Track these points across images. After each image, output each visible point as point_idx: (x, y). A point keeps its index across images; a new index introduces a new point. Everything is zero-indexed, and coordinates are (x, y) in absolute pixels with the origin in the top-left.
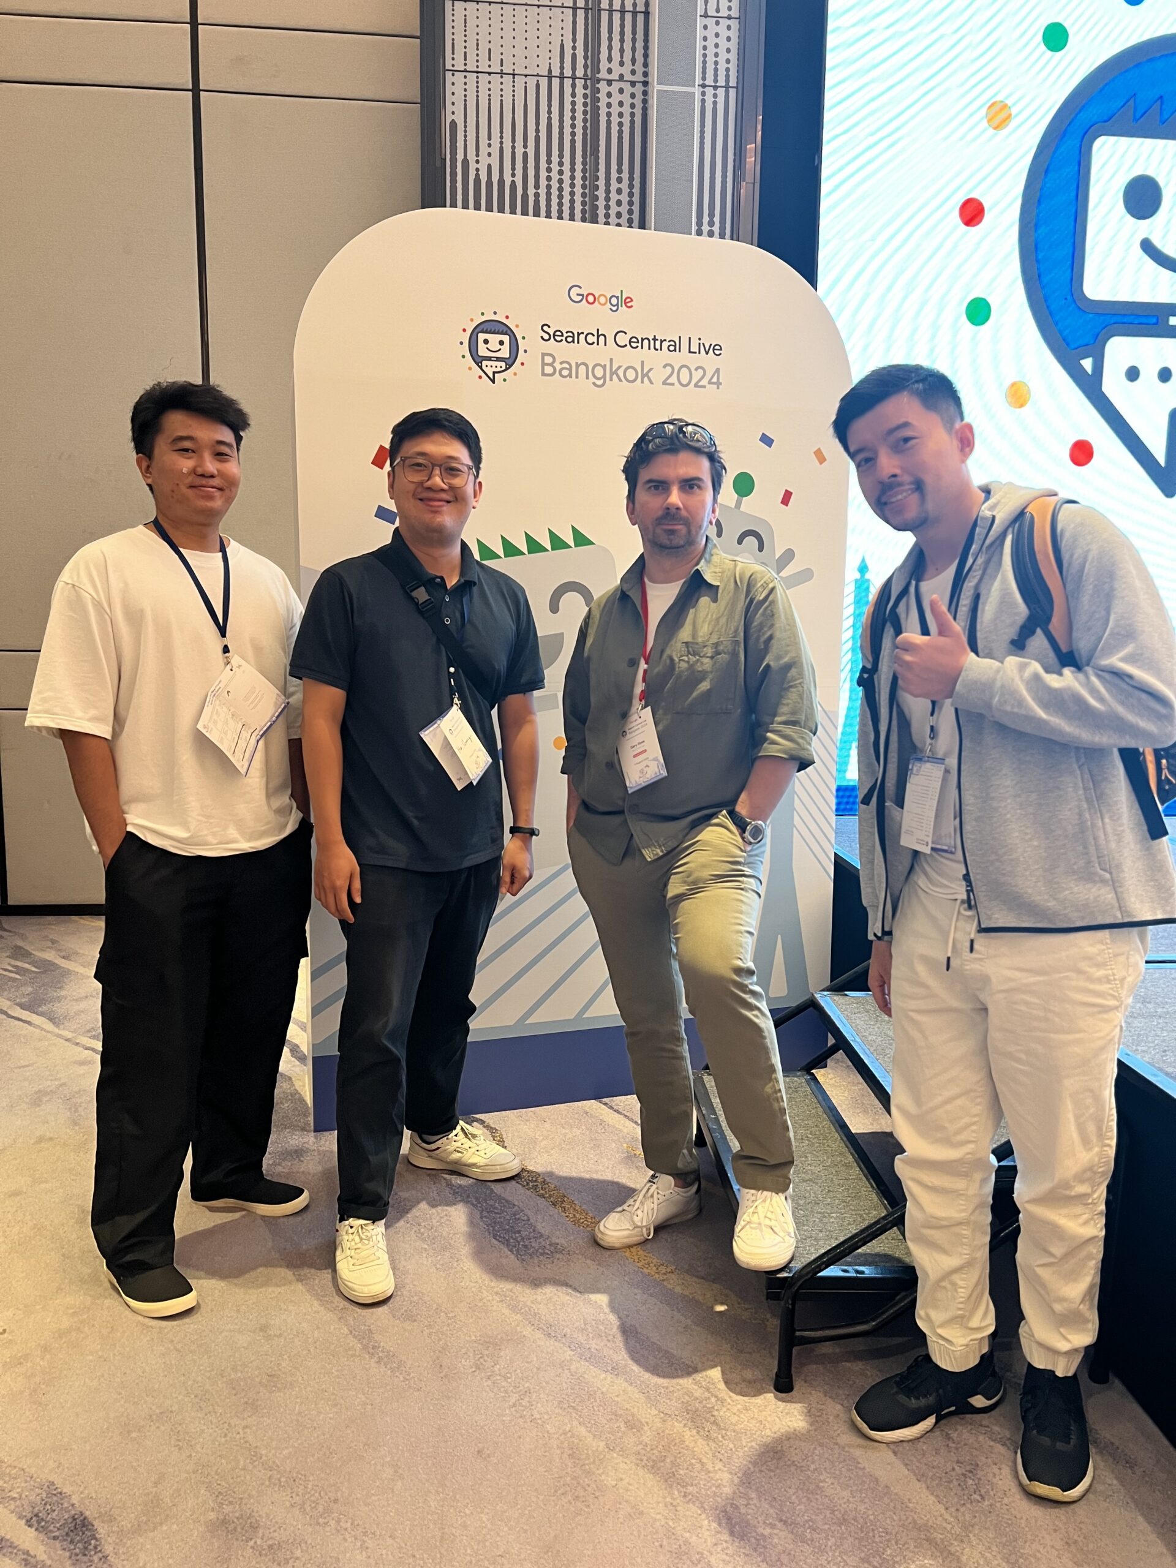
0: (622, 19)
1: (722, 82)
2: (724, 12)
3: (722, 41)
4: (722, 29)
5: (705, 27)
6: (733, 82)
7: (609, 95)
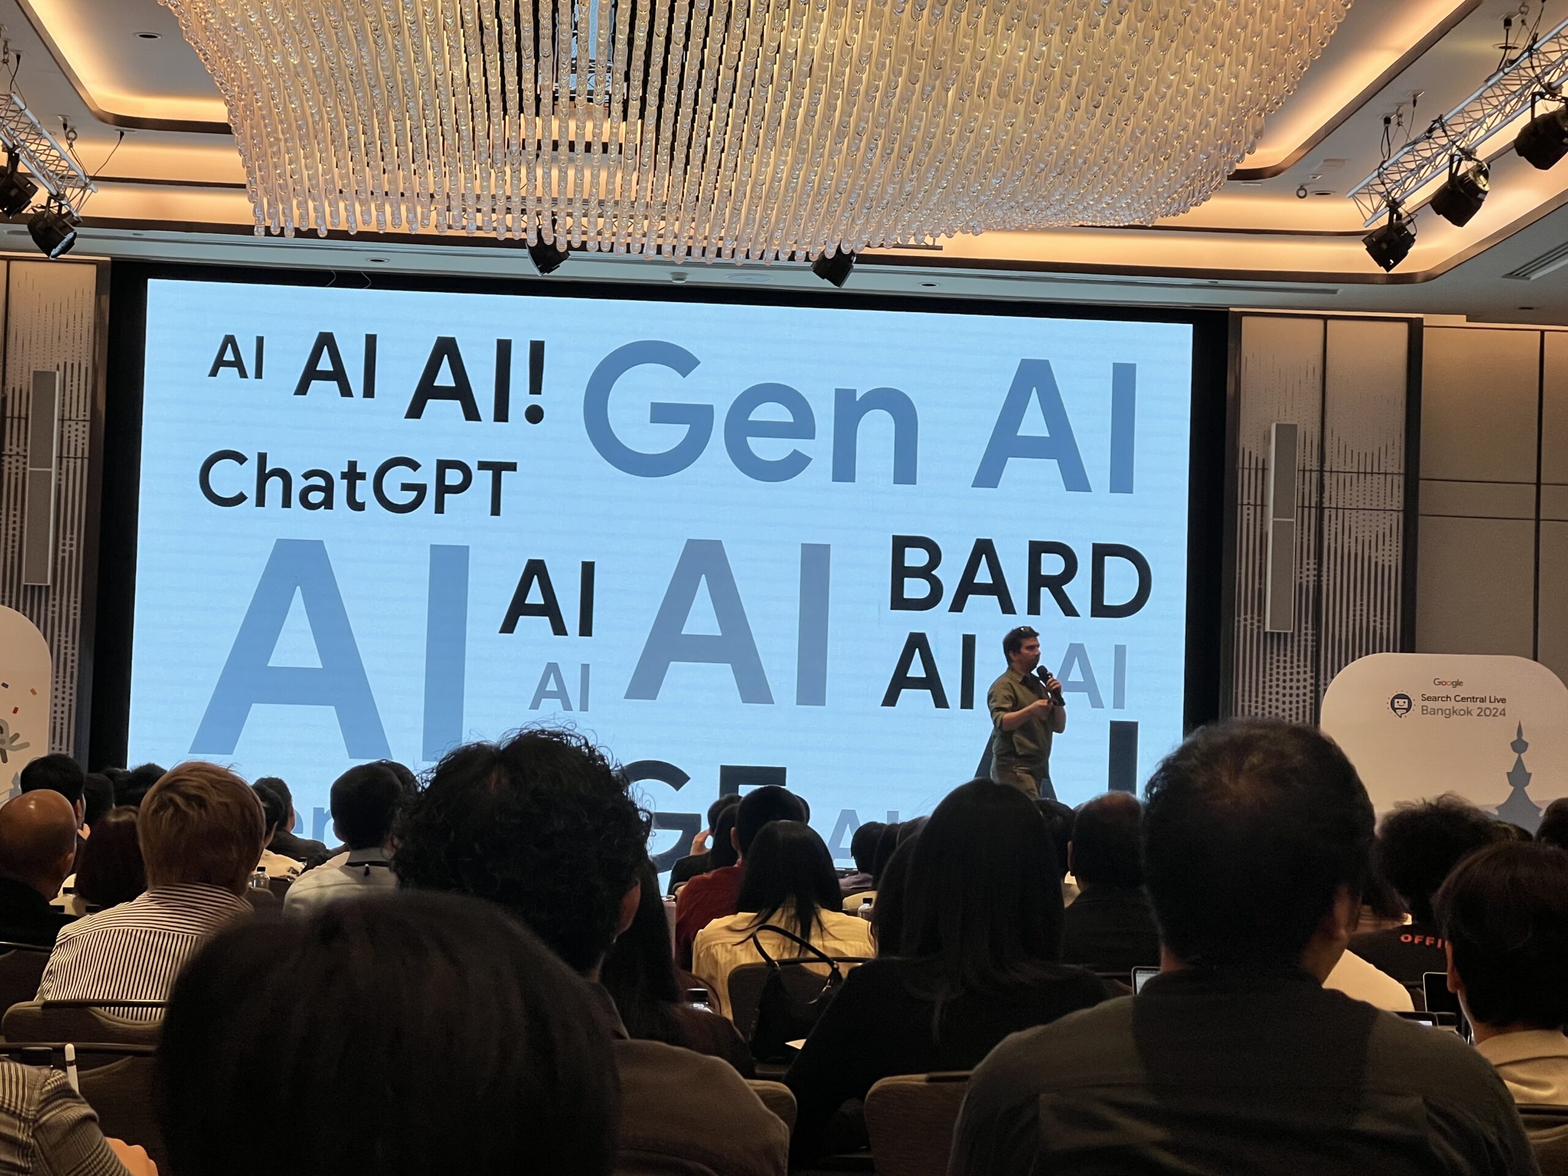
0: (19, 423)
1: (79, 454)
2: (81, 417)
3: (80, 433)
4: (80, 426)
5: (70, 426)
6: (86, 454)
7: (10, 463)
